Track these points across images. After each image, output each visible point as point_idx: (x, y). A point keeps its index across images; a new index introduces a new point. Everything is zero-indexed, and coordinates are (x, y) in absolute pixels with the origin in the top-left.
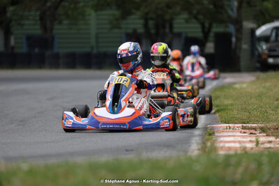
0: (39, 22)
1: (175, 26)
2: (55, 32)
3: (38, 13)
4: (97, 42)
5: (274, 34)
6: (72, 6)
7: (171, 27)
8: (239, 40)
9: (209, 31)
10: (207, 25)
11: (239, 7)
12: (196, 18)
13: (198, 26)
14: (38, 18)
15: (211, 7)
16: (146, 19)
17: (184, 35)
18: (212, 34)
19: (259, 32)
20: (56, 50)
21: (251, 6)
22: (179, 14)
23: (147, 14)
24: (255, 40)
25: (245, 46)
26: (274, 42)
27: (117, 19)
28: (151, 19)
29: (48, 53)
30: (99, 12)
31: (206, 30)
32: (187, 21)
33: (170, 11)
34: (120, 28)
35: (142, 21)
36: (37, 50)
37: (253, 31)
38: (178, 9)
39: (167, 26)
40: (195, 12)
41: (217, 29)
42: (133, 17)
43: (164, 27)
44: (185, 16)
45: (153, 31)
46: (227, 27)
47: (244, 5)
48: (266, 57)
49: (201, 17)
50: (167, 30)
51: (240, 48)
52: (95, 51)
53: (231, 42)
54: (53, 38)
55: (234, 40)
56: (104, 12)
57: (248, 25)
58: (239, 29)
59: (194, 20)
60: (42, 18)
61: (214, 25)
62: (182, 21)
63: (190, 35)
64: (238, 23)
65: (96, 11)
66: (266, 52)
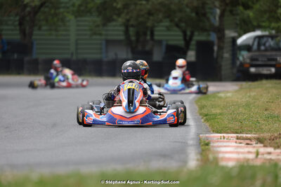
0: (18, 28)
1: (156, 33)
2: (34, 37)
3: (17, 18)
4: (77, 49)
5: (256, 44)
6: (53, 11)
7: (152, 34)
8: (220, 48)
9: (191, 39)
10: (188, 33)
11: (222, 16)
12: (177, 26)
13: (180, 33)
14: (17, 23)
15: (194, 15)
16: (127, 26)
17: (164, 43)
18: (193, 42)
19: (240, 41)
20: (35, 56)
21: (233, 15)
22: (161, 21)
23: (128, 21)
24: (236, 49)
25: (227, 55)
26: (255, 51)
27: (98, 26)
28: (132, 26)
29: (27, 59)
30: (79, 19)
31: (188, 38)
32: (168, 29)
33: (151, 18)
34: (100, 34)
35: (123, 28)
36: (16, 56)
37: (234, 40)
38: (161, 16)
39: (149, 33)
40: (176, 20)
41: (199, 37)
42: (114, 23)
43: (145, 34)
44: (166, 23)
45: (133, 38)
46: (209, 35)
47: (227, 13)
48: (247, 66)
49: (183, 25)
50: (148, 37)
51: (222, 57)
52: (74, 58)
53: (213, 50)
54: (32, 44)
55: (216, 48)
56: (84, 19)
57: (230, 33)
58: (221, 37)
59: (175, 28)
60: (21, 24)
61: (196, 33)
62: (164, 28)
63: (171, 43)
64: (220, 31)
65: (76, 17)
66: (248, 61)
